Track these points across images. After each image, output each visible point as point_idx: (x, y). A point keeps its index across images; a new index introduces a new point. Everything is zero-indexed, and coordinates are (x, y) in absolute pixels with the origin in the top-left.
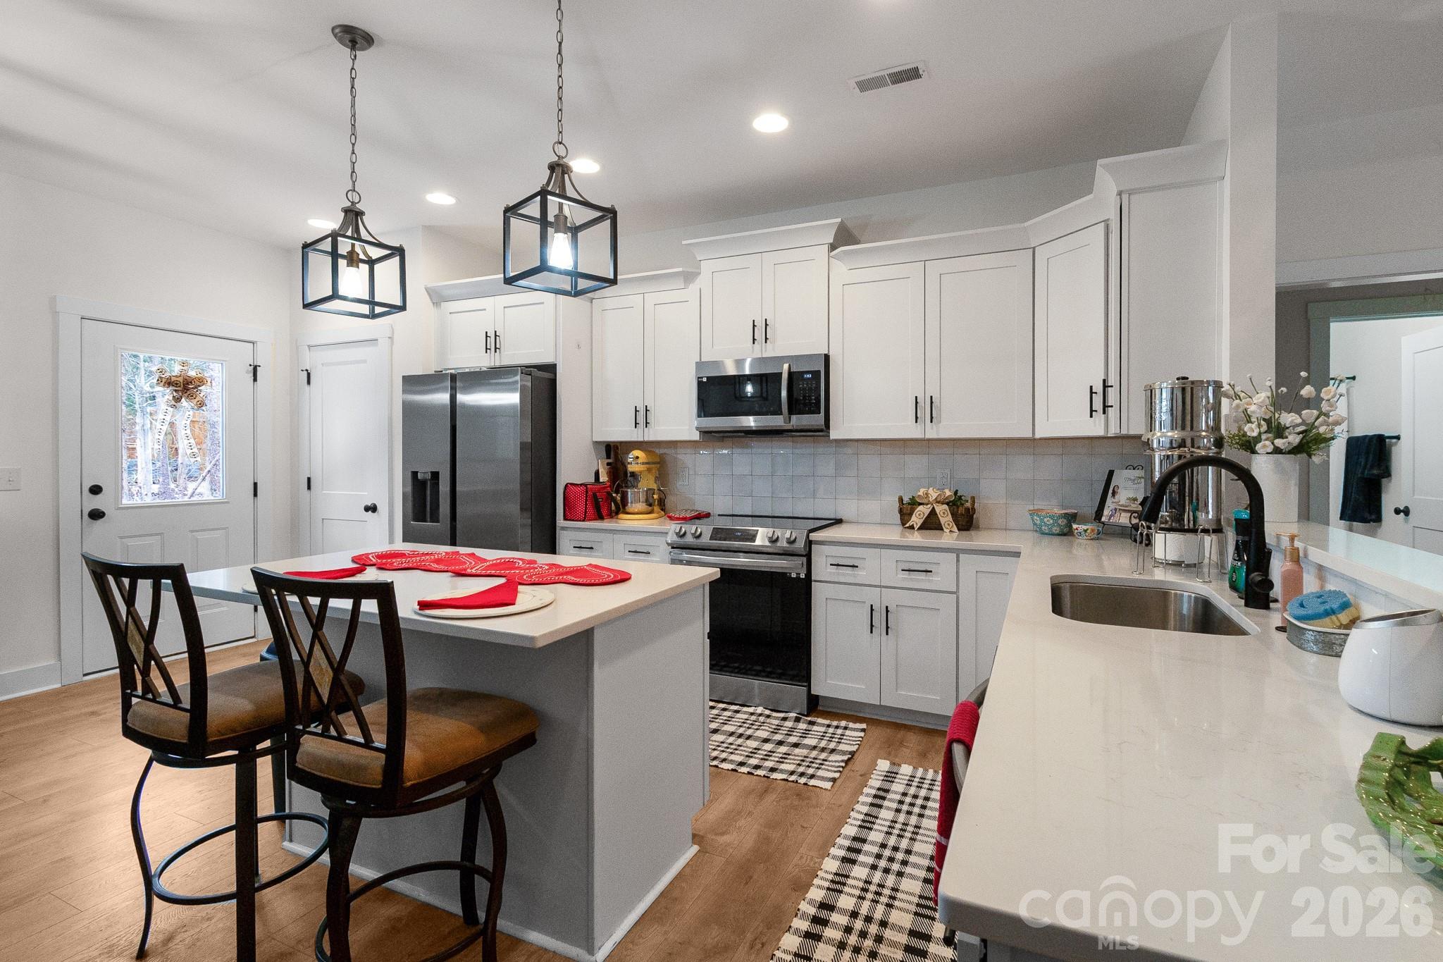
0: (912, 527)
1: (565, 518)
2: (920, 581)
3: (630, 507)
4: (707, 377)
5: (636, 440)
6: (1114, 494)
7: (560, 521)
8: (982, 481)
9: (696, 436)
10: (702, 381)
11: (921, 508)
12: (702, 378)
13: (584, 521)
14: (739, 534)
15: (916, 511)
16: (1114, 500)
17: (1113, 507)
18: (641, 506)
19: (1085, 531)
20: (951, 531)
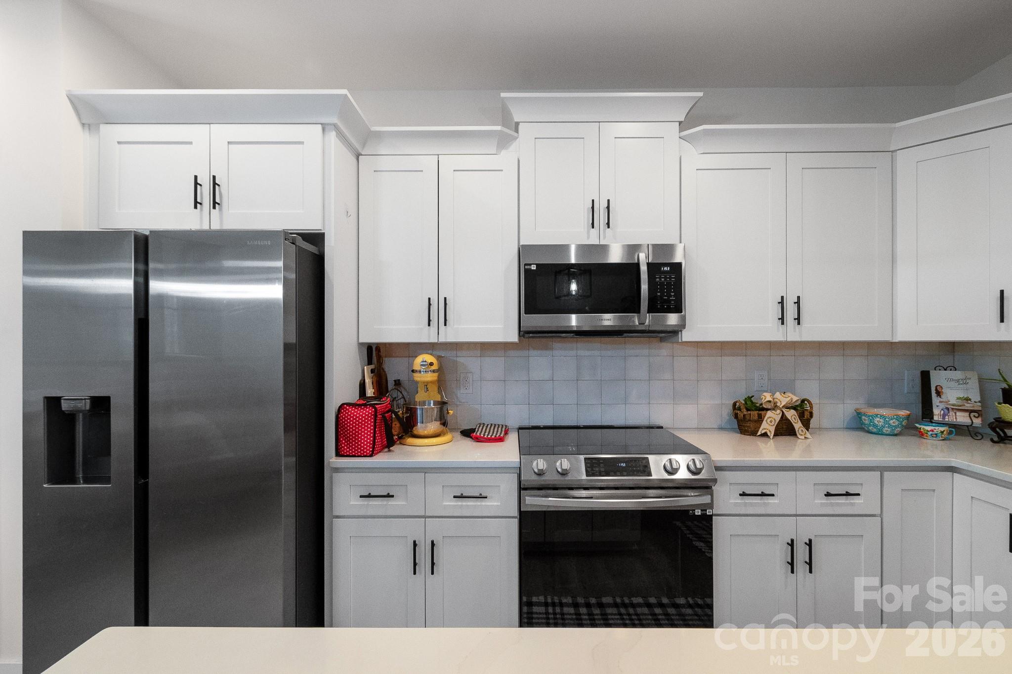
0: (765, 435)
1: (339, 454)
2: (842, 505)
3: (420, 428)
4: (537, 265)
5: (427, 341)
6: (939, 394)
7: (331, 458)
8: (797, 382)
9: (514, 337)
10: (530, 269)
11: (769, 414)
12: (530, 265)
13: (371, 456)
14: (624, 465)
15: (766, 418)
16: (941, 400)
17: (942, 406)
18: (433, 426)
19: (942, 432)
20: (805, 438)
